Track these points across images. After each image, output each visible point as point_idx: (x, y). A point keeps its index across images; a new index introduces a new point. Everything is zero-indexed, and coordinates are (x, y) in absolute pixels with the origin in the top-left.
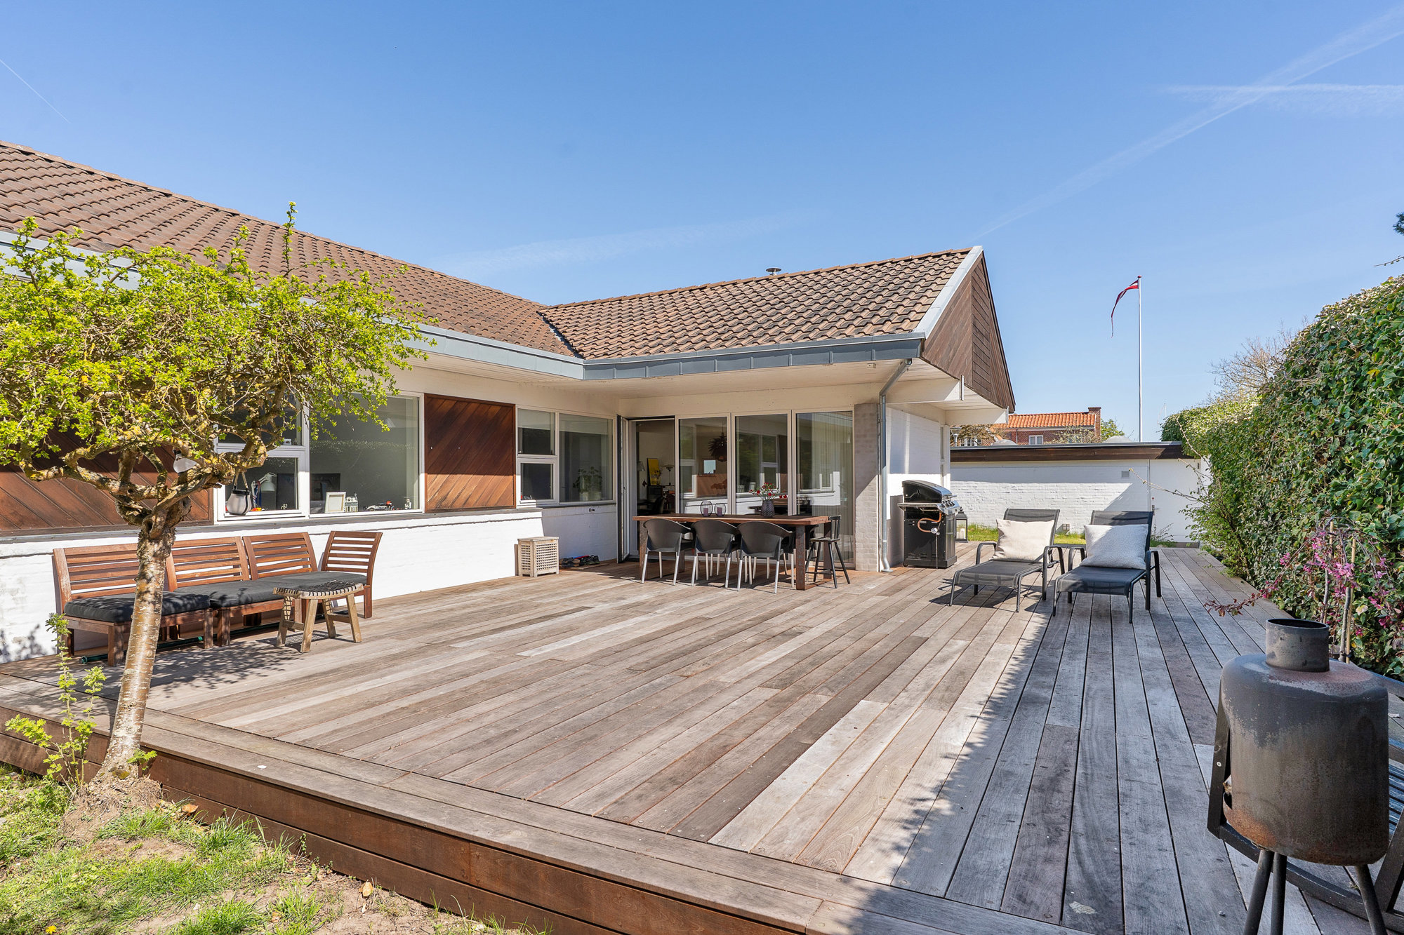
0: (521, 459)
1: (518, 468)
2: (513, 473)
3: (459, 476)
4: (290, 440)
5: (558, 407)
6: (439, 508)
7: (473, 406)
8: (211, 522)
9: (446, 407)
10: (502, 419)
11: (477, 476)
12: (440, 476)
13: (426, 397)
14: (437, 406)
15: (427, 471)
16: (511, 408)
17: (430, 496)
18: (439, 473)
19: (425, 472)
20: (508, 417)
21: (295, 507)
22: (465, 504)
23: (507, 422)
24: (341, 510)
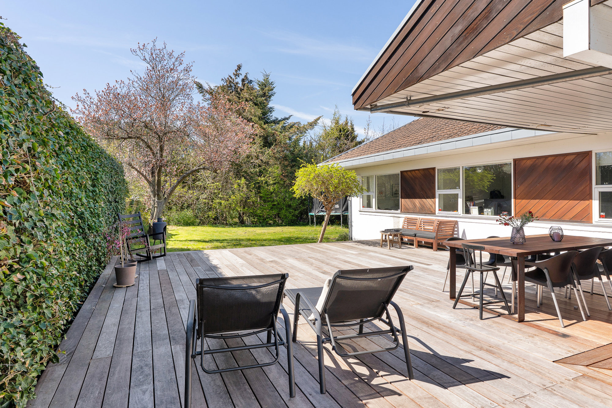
0: (598, 189)
2: (590, 198)
3: (538, 201)
4: (457, 188)
7: (550, 159)
8: (435, 214)
9: (529, 163)
10: (577, 163)
11: (553, 201)
12: (524, 201)
13: (515, 161)
14: (522, 164)
15: (515, 198)
16: (587, 155)
17: (517, 211)
18: (523, 199)
19: (514, 198)
20: (584, 161)
21: (457, 210)
22: (543, 216)
23: (583, 164)
24: (478, 214)
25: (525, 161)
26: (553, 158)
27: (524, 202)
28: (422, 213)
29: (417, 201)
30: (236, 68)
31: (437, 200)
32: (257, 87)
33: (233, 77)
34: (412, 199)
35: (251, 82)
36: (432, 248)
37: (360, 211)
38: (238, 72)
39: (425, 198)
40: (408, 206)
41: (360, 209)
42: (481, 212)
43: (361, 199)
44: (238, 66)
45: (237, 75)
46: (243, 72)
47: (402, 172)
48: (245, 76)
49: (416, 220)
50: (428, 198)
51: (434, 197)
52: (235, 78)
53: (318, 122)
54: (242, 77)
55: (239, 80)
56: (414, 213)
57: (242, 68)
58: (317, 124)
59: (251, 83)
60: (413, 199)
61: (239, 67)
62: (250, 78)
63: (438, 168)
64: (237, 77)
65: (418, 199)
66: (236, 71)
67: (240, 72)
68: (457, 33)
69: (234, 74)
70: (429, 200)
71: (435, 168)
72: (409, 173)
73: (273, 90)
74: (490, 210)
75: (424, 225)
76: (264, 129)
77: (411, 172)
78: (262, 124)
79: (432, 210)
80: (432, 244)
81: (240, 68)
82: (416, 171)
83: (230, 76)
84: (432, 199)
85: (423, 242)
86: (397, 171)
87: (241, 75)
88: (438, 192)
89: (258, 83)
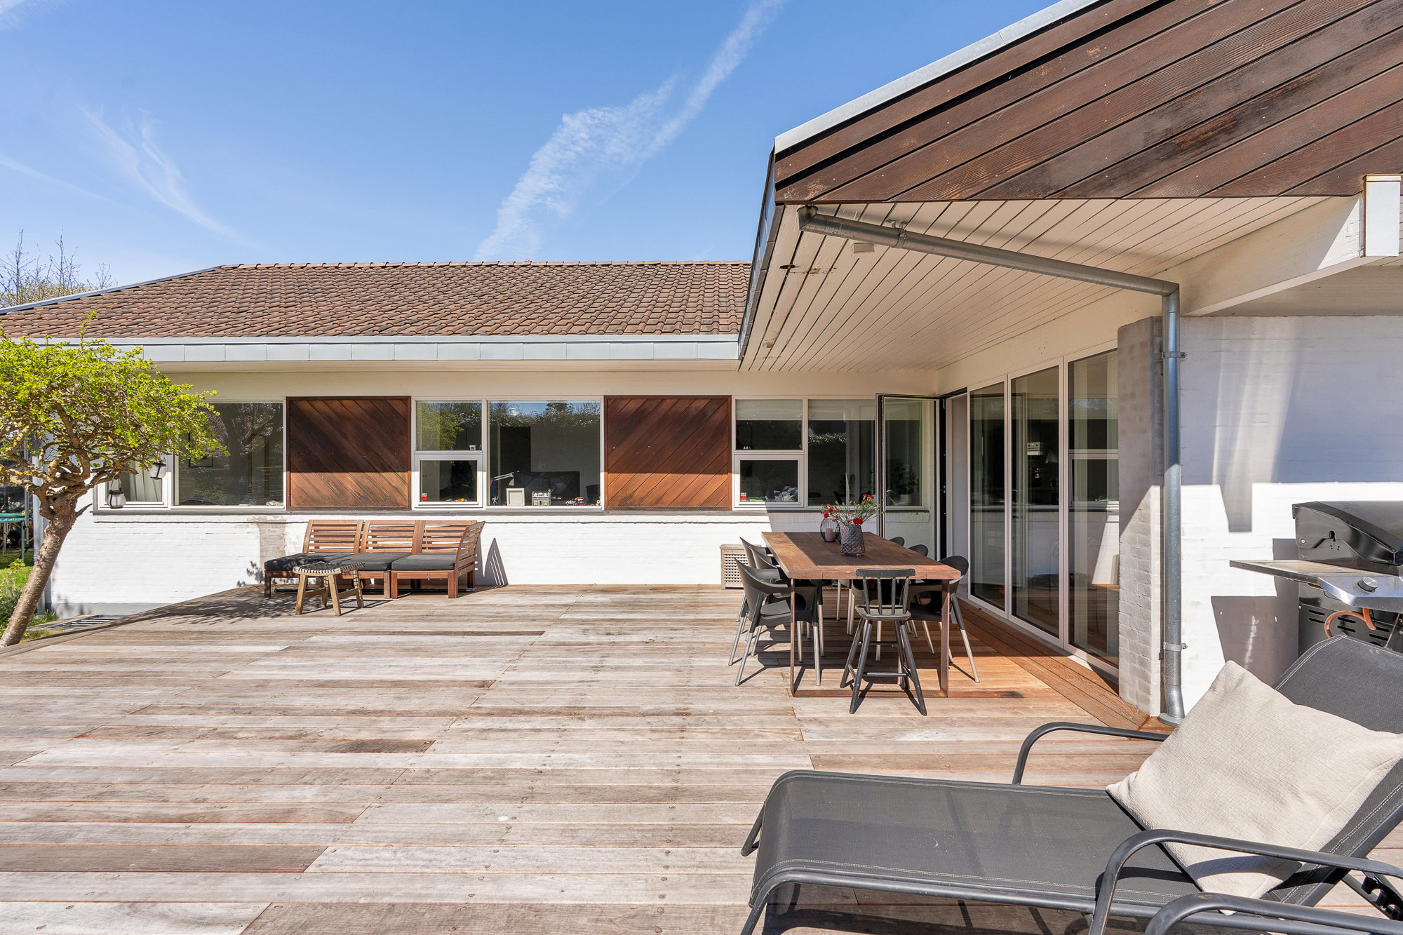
0: (739, 456)
1: (736, 466)
2: (728, 470)
3: (648, 475)
4: (474, 446)
5: (804, 392)
6: (624, 504)
7: (669, 403)
8: (410, 508)
9: (633, 406)
10: (711, 413)
11: (674, 475)
12: (623, 475)
13: (608, 399)
14: (621, 406)
15: (607, 470)
16: (725, 401)
17: (612, 494)
18: (622, 472)
19: (605, 471)
20: (720, 411)
21: (475, 499)
22: (657, 503)
23: (719, 416)
24: (523, 503)
25: (625, 402)
26: (673, 401)
27: (624, 477)
28: (364, 509)
29: (349, 480)
31: (416, 477)
34: (329, 474)
36: (445, 592)
37: (100, 514)
40: (317, 491)
41: (97, 506)
42: (530, 498)
47: (291, 401)
49: (353, 528)
50: (385, 471)
51: (406, 467)
56: (337, 509)
60: (334, 474)
63: (418, 399)
65: (353, 474)
68: (1160, 130)
70: (390, 476)
71: (409, 397)
72: (320, 405)
74: (545, 493)
75: (375, 539)
77: (329, 402)
79: (399, 499)
80: (445, 582)
82: (345, 402)
84: (400, 474)
85: (373, 581)
86: (275, 395)
88: (418, 456)
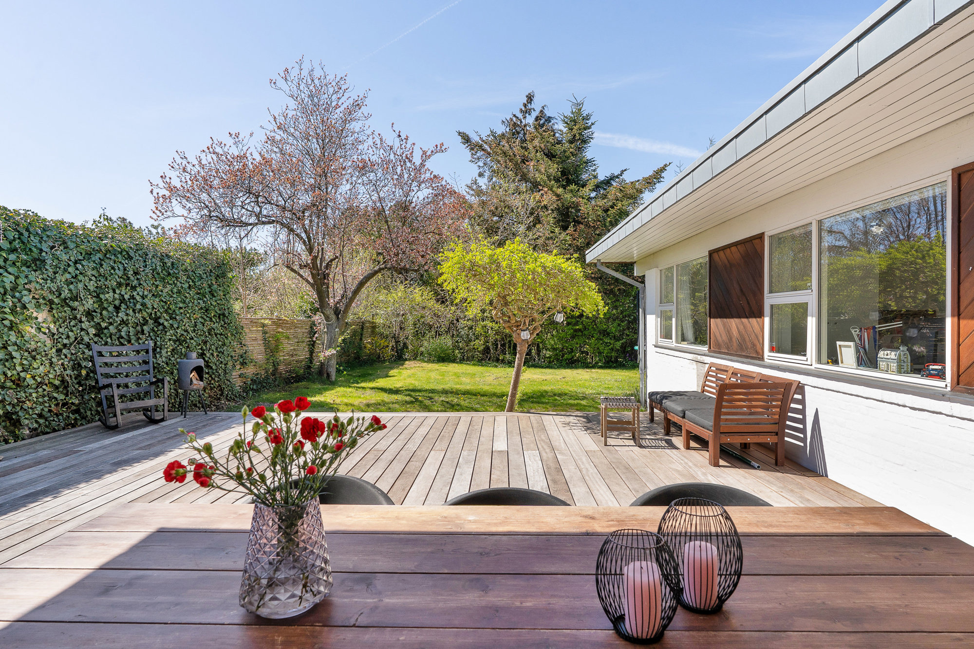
4: (806, 286)
8: (763, 359)
15: (958, 313)
17: (965, 362)
19: (953, 316)
21: (805, 355)
24: (855, 365)
28: (740, 356)
29: (734, 325)
30: (525, 100)
32: (560, 126)
33: (520, 116)
34: (725, 320)
35: (549, 119)
37: (655, 346)
38: (529, 106)
39: (747, 317)
40: (721, 335)
41: (657, 341)
42: (868, 360)
43: (659, 319)
44: (527, 96)
45: (526, 111)
46: (536, 105)
47: (711, 253)
48: (541, 111)
50: (751, 317)
51: (760, 314)
52: (522, 118)
53: (663, 175)
54: (534, 114)
55: (530, 120)
56: (728, 354)
57: (535, 99)
58: (662, 179)
59: (550, 122)
60: (728, 320)
61: (530, 98)
62: (548, 113)
64: (527, 115)
65: (736, 320)
66: (525, 105)
67: (533, 106)
69: (521, 111)
70: (753, 322)
71: (764, 234)
72: (722, 254)
73: (589, 128)
74: (893, 353)
76: (558, 196)
77: (725, 251)
78: (552, 187)
79: (758, 347)
81: (531, 100)
83: (515, 116)
84: (758, 319)
87: (534, 110)
88: (768, 300)
89: (564, 121)
